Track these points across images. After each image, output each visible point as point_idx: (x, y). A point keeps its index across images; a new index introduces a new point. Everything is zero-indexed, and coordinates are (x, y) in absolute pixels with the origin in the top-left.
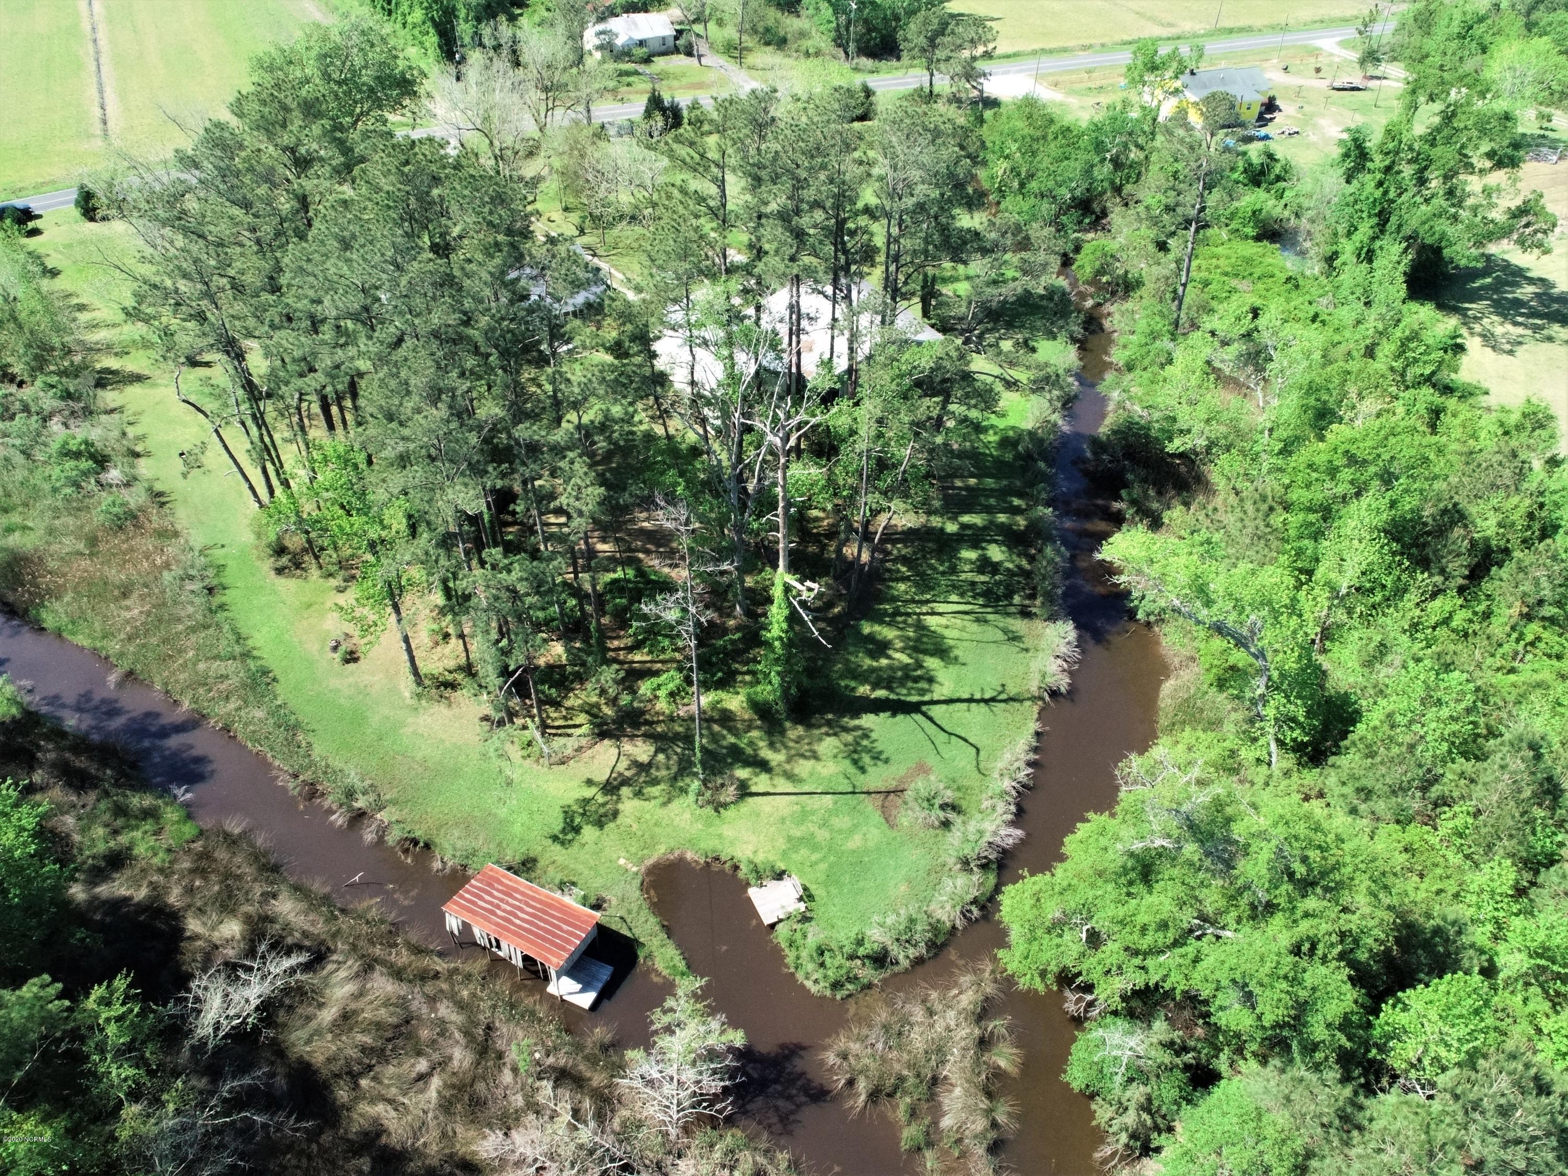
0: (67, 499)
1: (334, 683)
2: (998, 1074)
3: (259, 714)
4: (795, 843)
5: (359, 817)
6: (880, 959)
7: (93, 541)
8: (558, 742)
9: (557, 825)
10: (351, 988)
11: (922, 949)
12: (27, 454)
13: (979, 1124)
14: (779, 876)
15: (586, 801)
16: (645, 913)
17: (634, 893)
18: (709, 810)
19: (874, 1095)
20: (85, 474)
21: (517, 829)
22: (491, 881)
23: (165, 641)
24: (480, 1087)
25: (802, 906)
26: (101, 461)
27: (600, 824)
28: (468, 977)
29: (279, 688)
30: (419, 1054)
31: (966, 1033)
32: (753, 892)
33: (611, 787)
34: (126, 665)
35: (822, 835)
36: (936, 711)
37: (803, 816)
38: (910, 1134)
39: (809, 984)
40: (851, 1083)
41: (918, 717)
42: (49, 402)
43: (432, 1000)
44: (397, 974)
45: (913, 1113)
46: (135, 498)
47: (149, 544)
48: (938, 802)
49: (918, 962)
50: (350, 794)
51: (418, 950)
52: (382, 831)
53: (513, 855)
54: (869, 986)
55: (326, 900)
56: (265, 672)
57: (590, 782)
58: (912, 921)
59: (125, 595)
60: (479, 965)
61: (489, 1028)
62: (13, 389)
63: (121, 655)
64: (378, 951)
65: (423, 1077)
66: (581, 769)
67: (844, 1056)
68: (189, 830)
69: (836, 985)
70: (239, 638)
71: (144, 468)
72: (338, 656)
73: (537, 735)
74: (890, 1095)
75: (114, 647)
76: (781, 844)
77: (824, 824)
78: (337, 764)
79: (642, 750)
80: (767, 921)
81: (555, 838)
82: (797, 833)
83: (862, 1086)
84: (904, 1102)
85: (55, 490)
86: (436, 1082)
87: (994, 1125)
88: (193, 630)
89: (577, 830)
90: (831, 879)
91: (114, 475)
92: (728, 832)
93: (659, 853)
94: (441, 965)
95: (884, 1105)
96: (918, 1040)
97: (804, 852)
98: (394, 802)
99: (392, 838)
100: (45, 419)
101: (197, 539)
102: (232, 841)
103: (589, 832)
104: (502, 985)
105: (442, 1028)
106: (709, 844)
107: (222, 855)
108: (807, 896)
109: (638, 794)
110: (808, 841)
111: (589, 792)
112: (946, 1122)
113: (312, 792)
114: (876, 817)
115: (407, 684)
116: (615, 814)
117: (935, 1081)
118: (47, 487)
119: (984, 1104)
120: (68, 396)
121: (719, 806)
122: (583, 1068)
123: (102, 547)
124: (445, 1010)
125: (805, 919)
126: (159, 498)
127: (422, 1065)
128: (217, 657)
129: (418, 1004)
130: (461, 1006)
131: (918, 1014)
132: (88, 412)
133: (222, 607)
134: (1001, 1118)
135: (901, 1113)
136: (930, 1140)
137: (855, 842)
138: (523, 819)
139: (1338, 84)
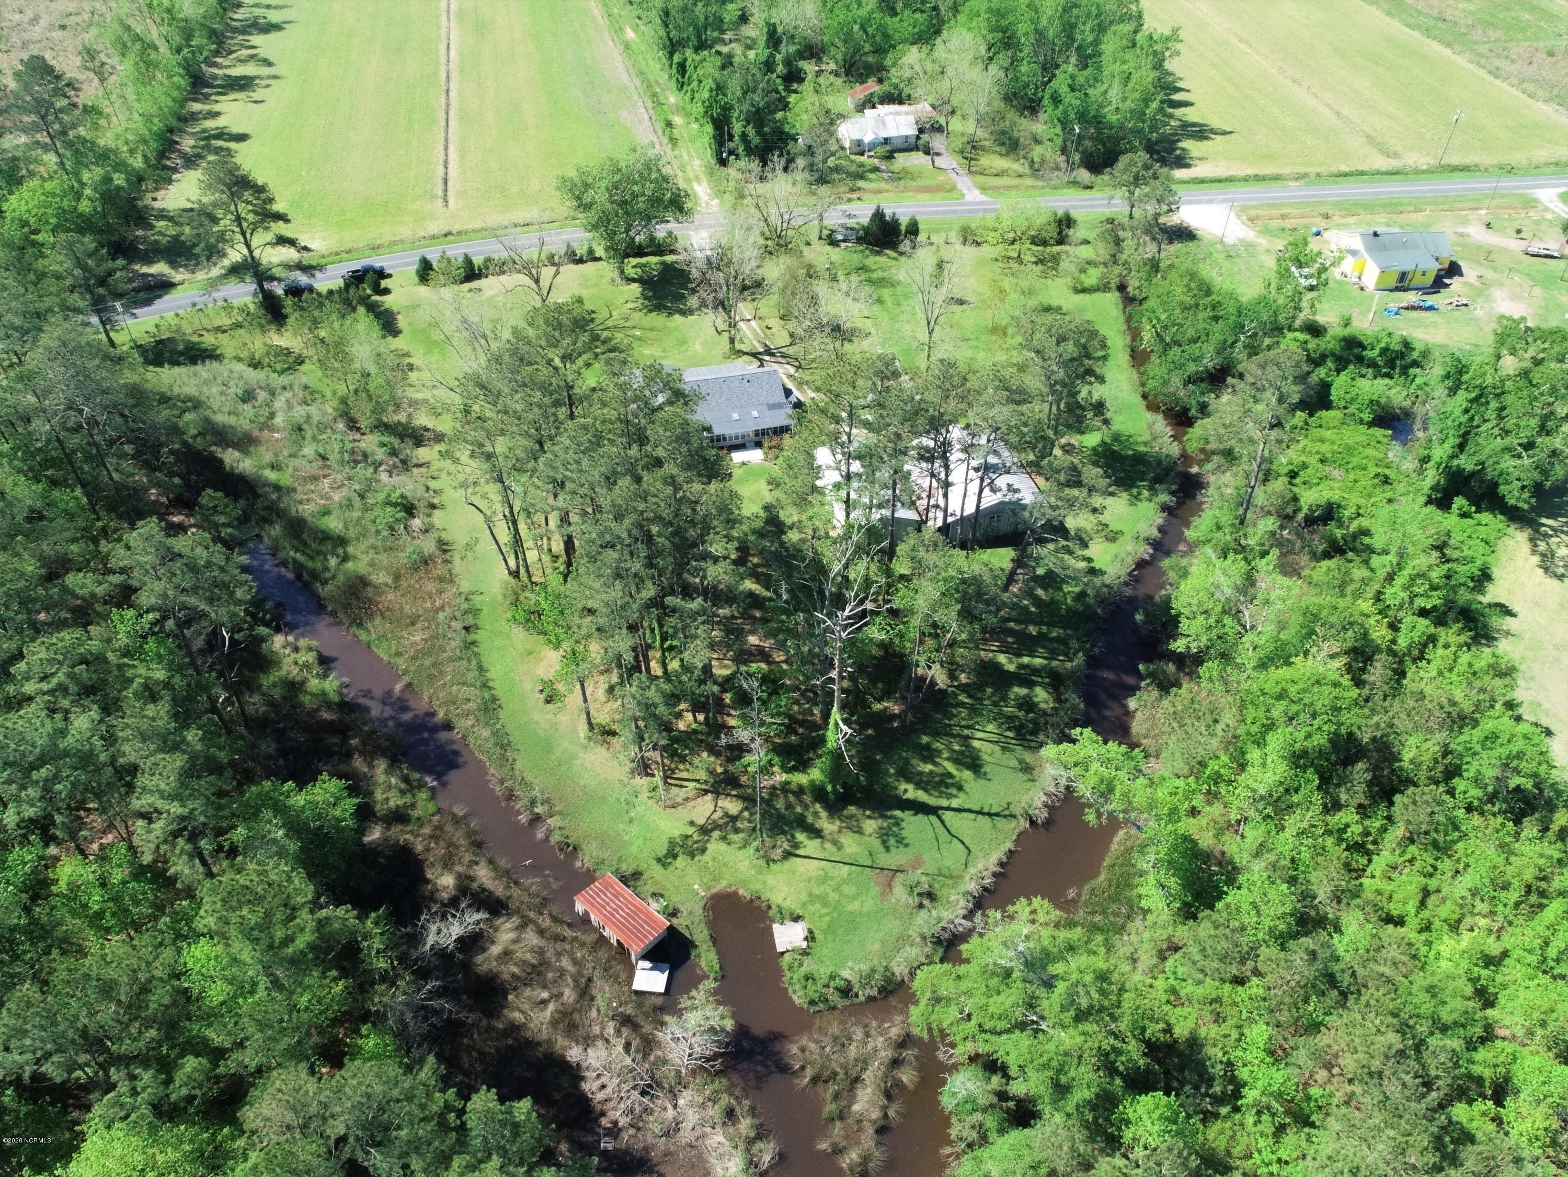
0: (384, 539)
1: (536, 716)
2: (899, 1084)
3: (486, 733)
4: (813, 898)
5: (537, 819)
6: (846, 991)
7: (397, 577)
8: (675, 790)
9: (662, 852)
10: (511, 935)
11: (874, 992)
12: (362, 496)
13: (876, 1114)
14: (796, 919)
15: (687, 837)
16: (702, 925)
17: (698, 910)
18: (762, 862)
19: (815, 1080)
20: (398, 521)
21: (634, 849)
22: (608, 885)
23: (434, 665)
24: (576, 1016)
25: (804, 945)
26: (409, 509)
27: (692, 855)
28: (583, 944)
29: (502, 714)
30: (544, 987)
31: (886, 1054)
32: (776, 926)
33: (705, 830)
34: (407, 679)
35: (833, 896)
36: (947, 816)
37: (824, 879)
38: (830, 1108)
39: (795, 997)
40: (803, 1068)
41: (933, 818)
42: (380, 454)
43: (559, 954)
44: (541, 932)
45: (836, 1096)
46: (428, 546)
47: (431, 587)
48: (917, 891)
49: (871, 999)
50: (533, 803)
51: (555, 920)
52: (550, 832)
53: (627, 868)
54: (834, 1008)
55: (507, 872)
56: (494, 699)
57: (692, 823)
58: (874, 971)
59: (413, 624)
60: (590, 938)
61: (590, 980)
62: (358, 436)
63: (406, 672)
64: (532, 915)
65: (544, 1002)
66: (684, 814)
67: (803, 1050)
68: (431, 807)
69: (812, 1002)
70: (481, 669)
71: (438, 518)
72: (542, 696)
73: (660, 784)
74: (826, 1082)
75: (402, 663)
76: (804, 896)
77: (837, 889)
78: (529, 778)
79: (733, 806)
80: (780, 949)
81: (659, 860)
82: (817, 891)
83: (809, 1072)
84: (833, 1088)
85: (378, 532)
86: (551, 1007)
87: (886, 1116)
88: (451, 660)
89: (675, 857)
90: (830, 929)
91: (417, 523)
92: (770, 880)
93: (721, 886)
94: (569, 933)
95: (820, 1087)
96: (852, 1051)
97: (817, 906)
98: (560, 813)
99: (556, 838)
100: (377, 465)
101: (465, 585)
102: (457, 821)
103: (681, 861)
104: (603, 954)
105: (562, 972)
106: (756, 887)
107: (449, 828)
108: (810, 937)
109: (724, 838)
110: (823, 900)
111: (690, 831)
112: (856, 1108)
113: (510, 796)
114: (875, 891)
115: (582, 729)
116: (703, 850)
117: (857, 1080)
118: (373, 529)
119: (883, 1101)
120: (394, 453)
121: (769, 861)
122: (640, 1020)
123: (404, 583)
124: (565, 963)
125: (805, 953)
126: (443, 546)
127: (545, 995)
128: (464, 684)
129: (549, 955)
130: (575, 962)
131: (858, 1034)
132: (405, 465)
133: (473, 643)
134: (891, 1113)
135: (829, 1095)
136: (842, 1116)
137: (854, 906)
138: (640, 842)
139: (1533, 249)
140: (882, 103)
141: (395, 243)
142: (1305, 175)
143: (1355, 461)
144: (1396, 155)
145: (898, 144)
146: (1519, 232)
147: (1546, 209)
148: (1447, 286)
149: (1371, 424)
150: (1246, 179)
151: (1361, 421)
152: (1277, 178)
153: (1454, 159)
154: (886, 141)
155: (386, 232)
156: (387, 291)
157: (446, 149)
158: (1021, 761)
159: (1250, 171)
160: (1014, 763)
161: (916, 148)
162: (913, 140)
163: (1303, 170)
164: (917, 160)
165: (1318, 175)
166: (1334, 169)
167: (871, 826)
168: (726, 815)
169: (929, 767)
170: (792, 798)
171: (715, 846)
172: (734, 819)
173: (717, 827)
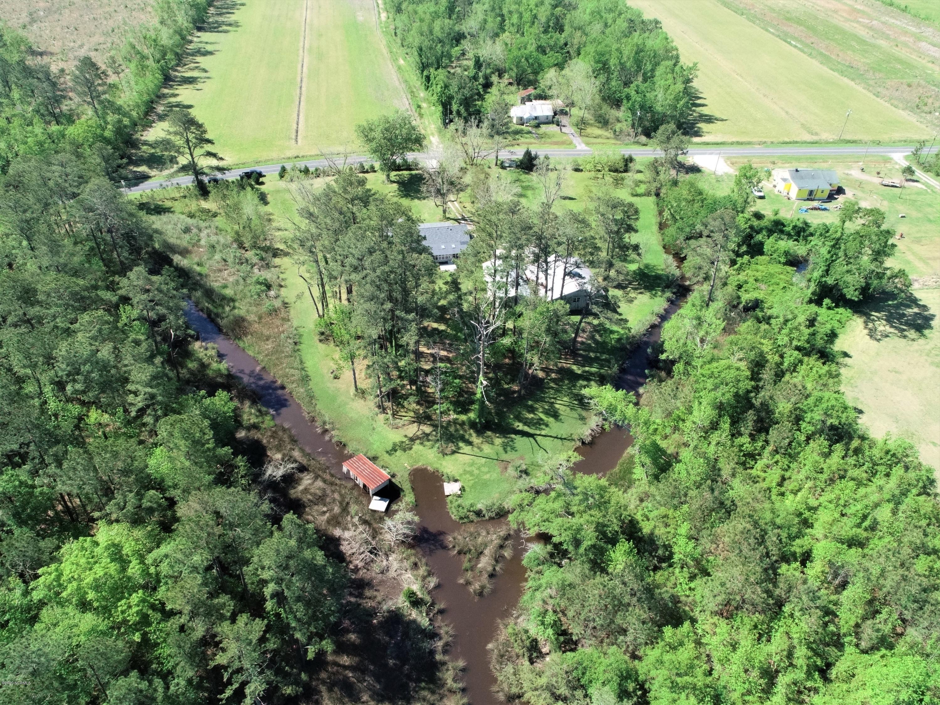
0: (255, 300)
1: (329, 385)
2: (503, 557)
3: (302, 390)
4: (465, 472)
5: (326, 431)
6: (479, 513)
7: (260, 318)
8: (398, 421)
9: (389, 448)
10: (309, 481)
11: (493, 515)
12: (244, 280)
13: (490, 569)
14: (456, 481)
15: (402, 442)
16: (408, 482)
17: (406, 475)
18: (440, 455)
19: (460, 553)
20: (263, 291)
21: (375, 447)
22: (360, 459)
23: (277, 359)
24: (340, 519)
25: (459, 492)
26: (269, 287)
27: (405, 450)
28: (346, 487)
29: (311, 383)
30: (325, 505)
31: (497, 542)
32: (445, 484)
33: (412, 440)
34: (263, 365)
35: (476, 472)
36: (539, 438)
37: (472, 464)
38: (466, 565)
39: (453, 516)
40: (454, 547)
41: (531, 439)
42: (255, 260)
43: (333, 492)
44: (325, 481)
45: (470, 561)
46: (277, 303)
47: (278, 322)
48: (519, 469)
49: (491, 518)
50: (324, 423)
51: (332, 476)
52: (331, 437)
53: (370, 454)
54: (472, 522)
55: (309, 455)
56: (307, 376)
57: (406, 436)
58: (494, 504)
59: (267, 340)
60: (350, 485)
61: (348, 503)
62: (244, 252)
63: (262, 361)
64: (320, 473)
65: (324, 513)
66: (402, 432)
67: (454, 539)
68: (272, 423)
69: (461, 518)
70: (302, 362)
71: (283, 292)
72: (332, 376)
73: (391, 418)
74: (465, 554)
75: (260, 357)
76: (461, 471)
77: (479, 469)
78: (323, 412)
79: (427, 429)
80: (447, 493)
81: (387, 452)
82: (468, 469)
83: (457, 549)
84: (468, 556)
85: (252, 296)
86: (327, 515)
87: (494, 569)
88: (286, 357)
89: (396, 451)
90: (473, 487)
91: (272, 293)
92: (444, 463)
93: (419, 465)
94: (338, 482)
95: (462, 556)
96: (480, 540)
97: (468, 476)
98: (338, 429)
99: (334, 440)
100: (253, 266)
101: (295, 323)
102: (284, 430)
103: (399, 453)
104: (355, 493)
105: (334, 500)
106: (435, 466)
107: (280, 433)
108: (463, 489)
109: (421, 444)
110: (471, 473)
111: (404, 439)
112: (480, 566)
113: (313, 420)
114: (498, 470)
115: (352, 390)
116: (411, 449)
117: (481, 553)
118: (249, 294)
119: (493, 562)
120: (262, 259)
121: (445, 454)
122: (372, 522)
123: (263, 320)
124: (336, 496)
125: (459, 496)
126: (285, 305)
127: (325, 509)
128: (292, 368)
129: (328, 492)
130: (341, 495)
131: (484, 533)
132: (268, 266)
133: (298, 350)
134: (497, 568)
135: (466, 560)
136: (472, 569)
137: (487, 477)
138: (378, 444)
139: (885, 182)
140: (535, 99)
141: (268, 160)
142: (765, 142)
143: (773, 281)
144: (816, 134)
145: (543, 120)
146: (878, 173)
147: (896, 163)
148: (836, 199)
149: (785, 264)
150: (732, 143)
151: (780, 262)
152: (749, 143)
153: (848, 137)
154: (536, 118)
155: (264, 155)
156: (262, 183)
157: (298, 115)
158: (580, 415)
159: (734, 140)
160: (577, 416)
161: (552, 122)
162: (551, 118)
163: (764, 140)
164: (553, 128)
165: (772, 143)
166: (781, 140)
167: (498, 441)
168: (424, 433)
169: (531, 416)
170: (458, 427)
171: (417, 447)
172: (427, 435)
173: (418, 438)
